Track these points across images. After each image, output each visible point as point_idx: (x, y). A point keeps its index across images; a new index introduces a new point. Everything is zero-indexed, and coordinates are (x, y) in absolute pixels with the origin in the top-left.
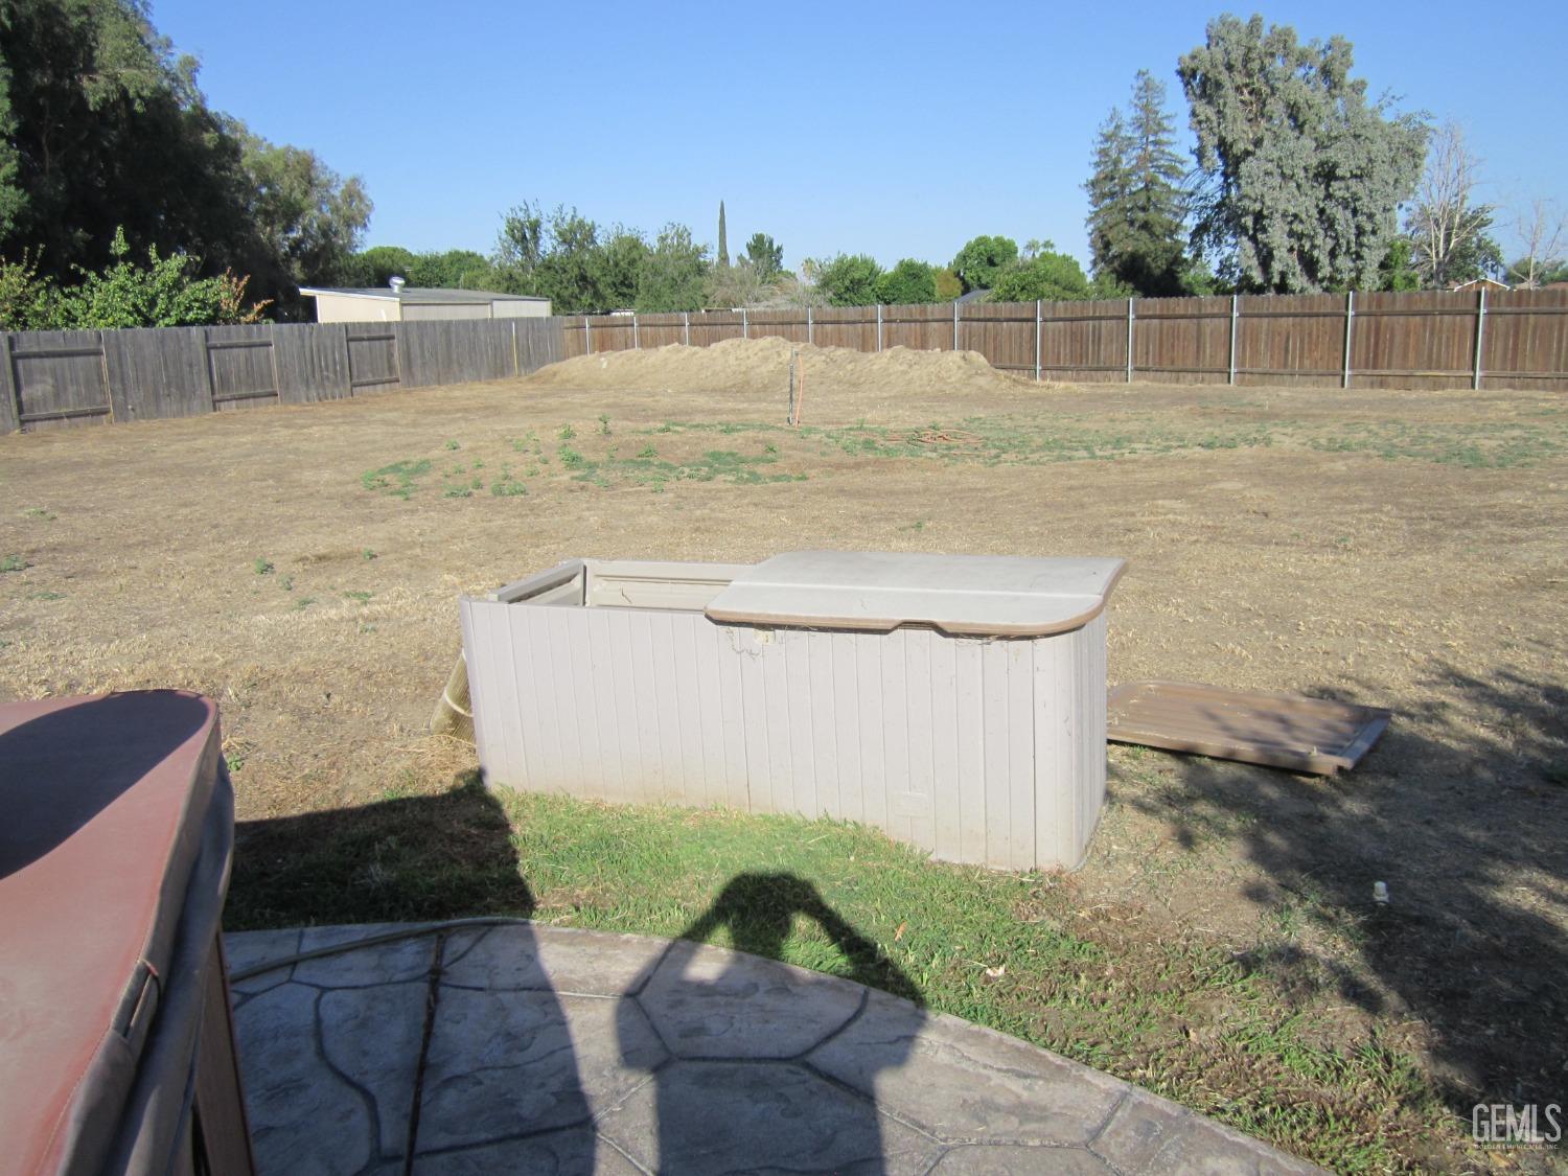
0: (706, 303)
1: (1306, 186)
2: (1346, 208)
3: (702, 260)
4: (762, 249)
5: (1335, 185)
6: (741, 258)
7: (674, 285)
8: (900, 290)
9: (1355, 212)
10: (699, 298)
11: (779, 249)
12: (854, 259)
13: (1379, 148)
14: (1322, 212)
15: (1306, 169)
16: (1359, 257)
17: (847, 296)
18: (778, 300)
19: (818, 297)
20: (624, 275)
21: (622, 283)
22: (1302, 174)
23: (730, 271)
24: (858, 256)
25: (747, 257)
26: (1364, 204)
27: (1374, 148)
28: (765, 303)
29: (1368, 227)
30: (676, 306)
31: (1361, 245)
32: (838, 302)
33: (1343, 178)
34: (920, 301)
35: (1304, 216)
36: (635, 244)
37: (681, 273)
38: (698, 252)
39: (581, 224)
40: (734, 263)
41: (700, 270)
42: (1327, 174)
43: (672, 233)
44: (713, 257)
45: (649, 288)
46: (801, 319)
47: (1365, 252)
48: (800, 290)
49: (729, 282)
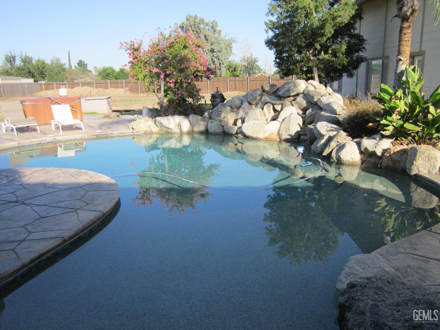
0: (66, 79)
1: (208, 54)
2: (217, 58)
3: (64, 67)
4: (81, 64)
5: (214, 53)
6: (75, 67)
7: (57, 74)
8: (120, 76)
9: (219, 59)
10: (64, 78)
11: (86, 64)
12: (108, 67)
13: (223, 45)
14: (212, 59)
15: (208, 50)
16: (220, 69)
17: (106, 77)
18: (87, 78)
19: (98, 78)
20: (41, 71)
21: (41, 74)
22: (207, 51)
23: (73, 70)
24: (109, 66)
25: (77, 66)
26: (220, 58)
27: (222, 45)
28: (84, 79)
29: (222, 63)
30: (58, 80)
31: (221, 67)
32: (104, 79)
33: (216, 52)
34: (125, 79)
35: (208, 60)
36: (43, 63)
37: (59, 71)
38: (63, 65)
39: (28, 57)
40: (73, 68)
41: (64, 70)
42: (212, 51)
43: (55, 59)
44: (67, 66)
45: (49, 75)
46: (92, 83)
47: (221, 68)
48: (93, 76)
49: (73, 73)
